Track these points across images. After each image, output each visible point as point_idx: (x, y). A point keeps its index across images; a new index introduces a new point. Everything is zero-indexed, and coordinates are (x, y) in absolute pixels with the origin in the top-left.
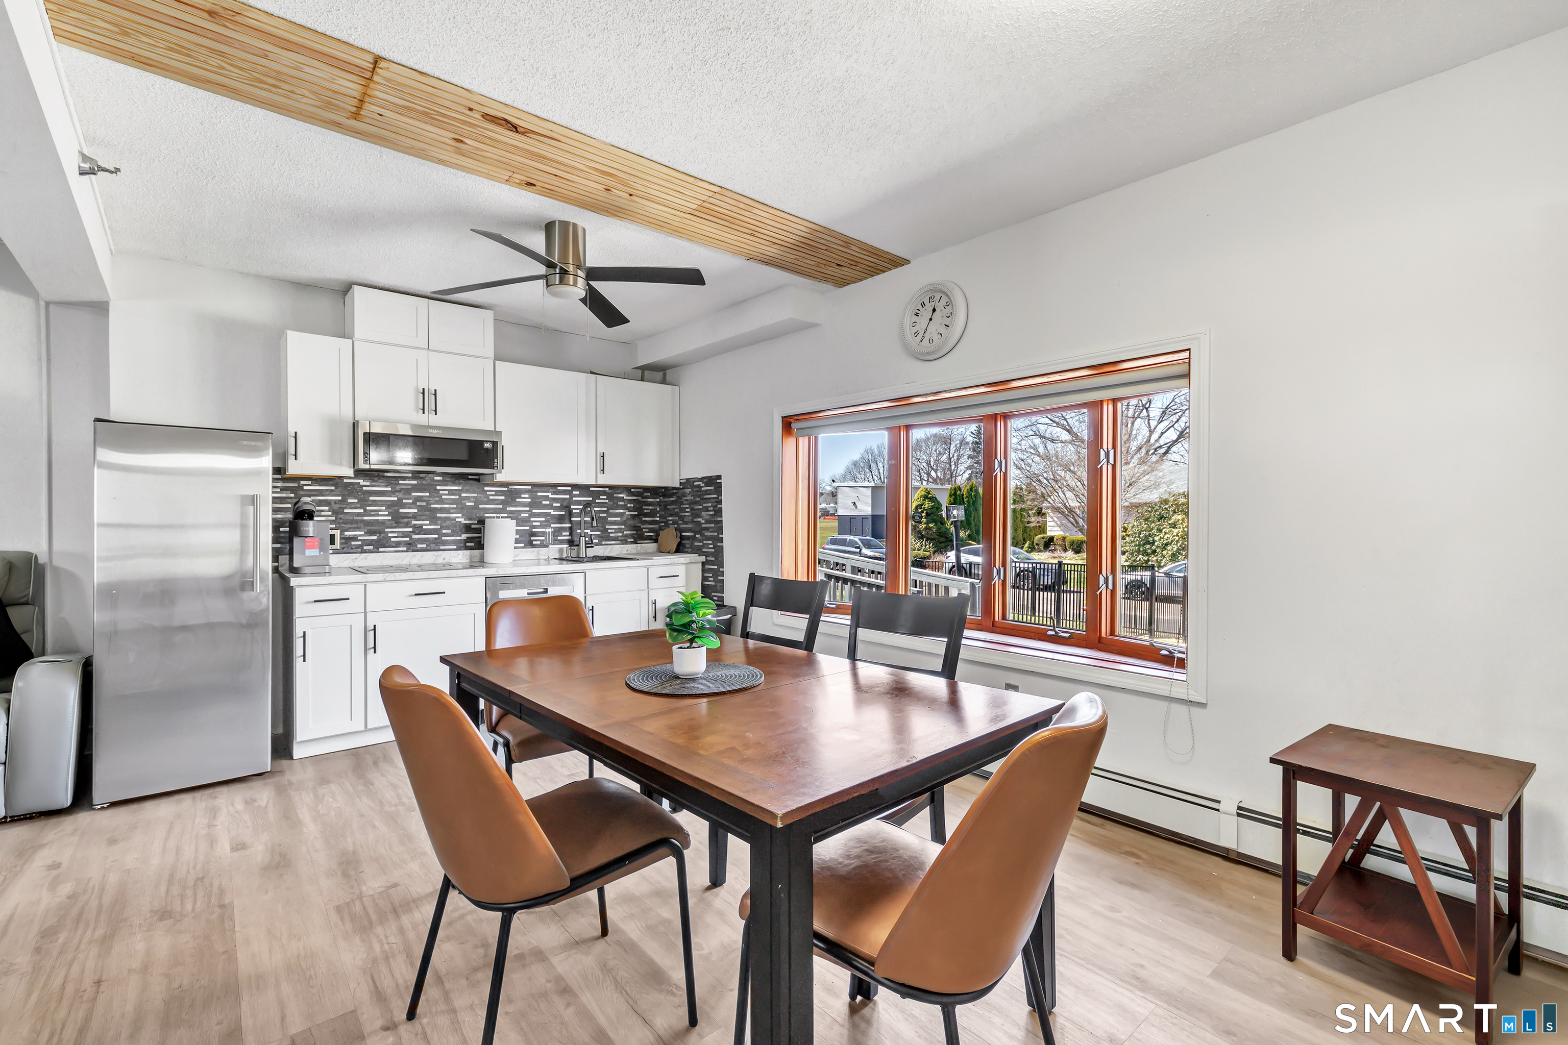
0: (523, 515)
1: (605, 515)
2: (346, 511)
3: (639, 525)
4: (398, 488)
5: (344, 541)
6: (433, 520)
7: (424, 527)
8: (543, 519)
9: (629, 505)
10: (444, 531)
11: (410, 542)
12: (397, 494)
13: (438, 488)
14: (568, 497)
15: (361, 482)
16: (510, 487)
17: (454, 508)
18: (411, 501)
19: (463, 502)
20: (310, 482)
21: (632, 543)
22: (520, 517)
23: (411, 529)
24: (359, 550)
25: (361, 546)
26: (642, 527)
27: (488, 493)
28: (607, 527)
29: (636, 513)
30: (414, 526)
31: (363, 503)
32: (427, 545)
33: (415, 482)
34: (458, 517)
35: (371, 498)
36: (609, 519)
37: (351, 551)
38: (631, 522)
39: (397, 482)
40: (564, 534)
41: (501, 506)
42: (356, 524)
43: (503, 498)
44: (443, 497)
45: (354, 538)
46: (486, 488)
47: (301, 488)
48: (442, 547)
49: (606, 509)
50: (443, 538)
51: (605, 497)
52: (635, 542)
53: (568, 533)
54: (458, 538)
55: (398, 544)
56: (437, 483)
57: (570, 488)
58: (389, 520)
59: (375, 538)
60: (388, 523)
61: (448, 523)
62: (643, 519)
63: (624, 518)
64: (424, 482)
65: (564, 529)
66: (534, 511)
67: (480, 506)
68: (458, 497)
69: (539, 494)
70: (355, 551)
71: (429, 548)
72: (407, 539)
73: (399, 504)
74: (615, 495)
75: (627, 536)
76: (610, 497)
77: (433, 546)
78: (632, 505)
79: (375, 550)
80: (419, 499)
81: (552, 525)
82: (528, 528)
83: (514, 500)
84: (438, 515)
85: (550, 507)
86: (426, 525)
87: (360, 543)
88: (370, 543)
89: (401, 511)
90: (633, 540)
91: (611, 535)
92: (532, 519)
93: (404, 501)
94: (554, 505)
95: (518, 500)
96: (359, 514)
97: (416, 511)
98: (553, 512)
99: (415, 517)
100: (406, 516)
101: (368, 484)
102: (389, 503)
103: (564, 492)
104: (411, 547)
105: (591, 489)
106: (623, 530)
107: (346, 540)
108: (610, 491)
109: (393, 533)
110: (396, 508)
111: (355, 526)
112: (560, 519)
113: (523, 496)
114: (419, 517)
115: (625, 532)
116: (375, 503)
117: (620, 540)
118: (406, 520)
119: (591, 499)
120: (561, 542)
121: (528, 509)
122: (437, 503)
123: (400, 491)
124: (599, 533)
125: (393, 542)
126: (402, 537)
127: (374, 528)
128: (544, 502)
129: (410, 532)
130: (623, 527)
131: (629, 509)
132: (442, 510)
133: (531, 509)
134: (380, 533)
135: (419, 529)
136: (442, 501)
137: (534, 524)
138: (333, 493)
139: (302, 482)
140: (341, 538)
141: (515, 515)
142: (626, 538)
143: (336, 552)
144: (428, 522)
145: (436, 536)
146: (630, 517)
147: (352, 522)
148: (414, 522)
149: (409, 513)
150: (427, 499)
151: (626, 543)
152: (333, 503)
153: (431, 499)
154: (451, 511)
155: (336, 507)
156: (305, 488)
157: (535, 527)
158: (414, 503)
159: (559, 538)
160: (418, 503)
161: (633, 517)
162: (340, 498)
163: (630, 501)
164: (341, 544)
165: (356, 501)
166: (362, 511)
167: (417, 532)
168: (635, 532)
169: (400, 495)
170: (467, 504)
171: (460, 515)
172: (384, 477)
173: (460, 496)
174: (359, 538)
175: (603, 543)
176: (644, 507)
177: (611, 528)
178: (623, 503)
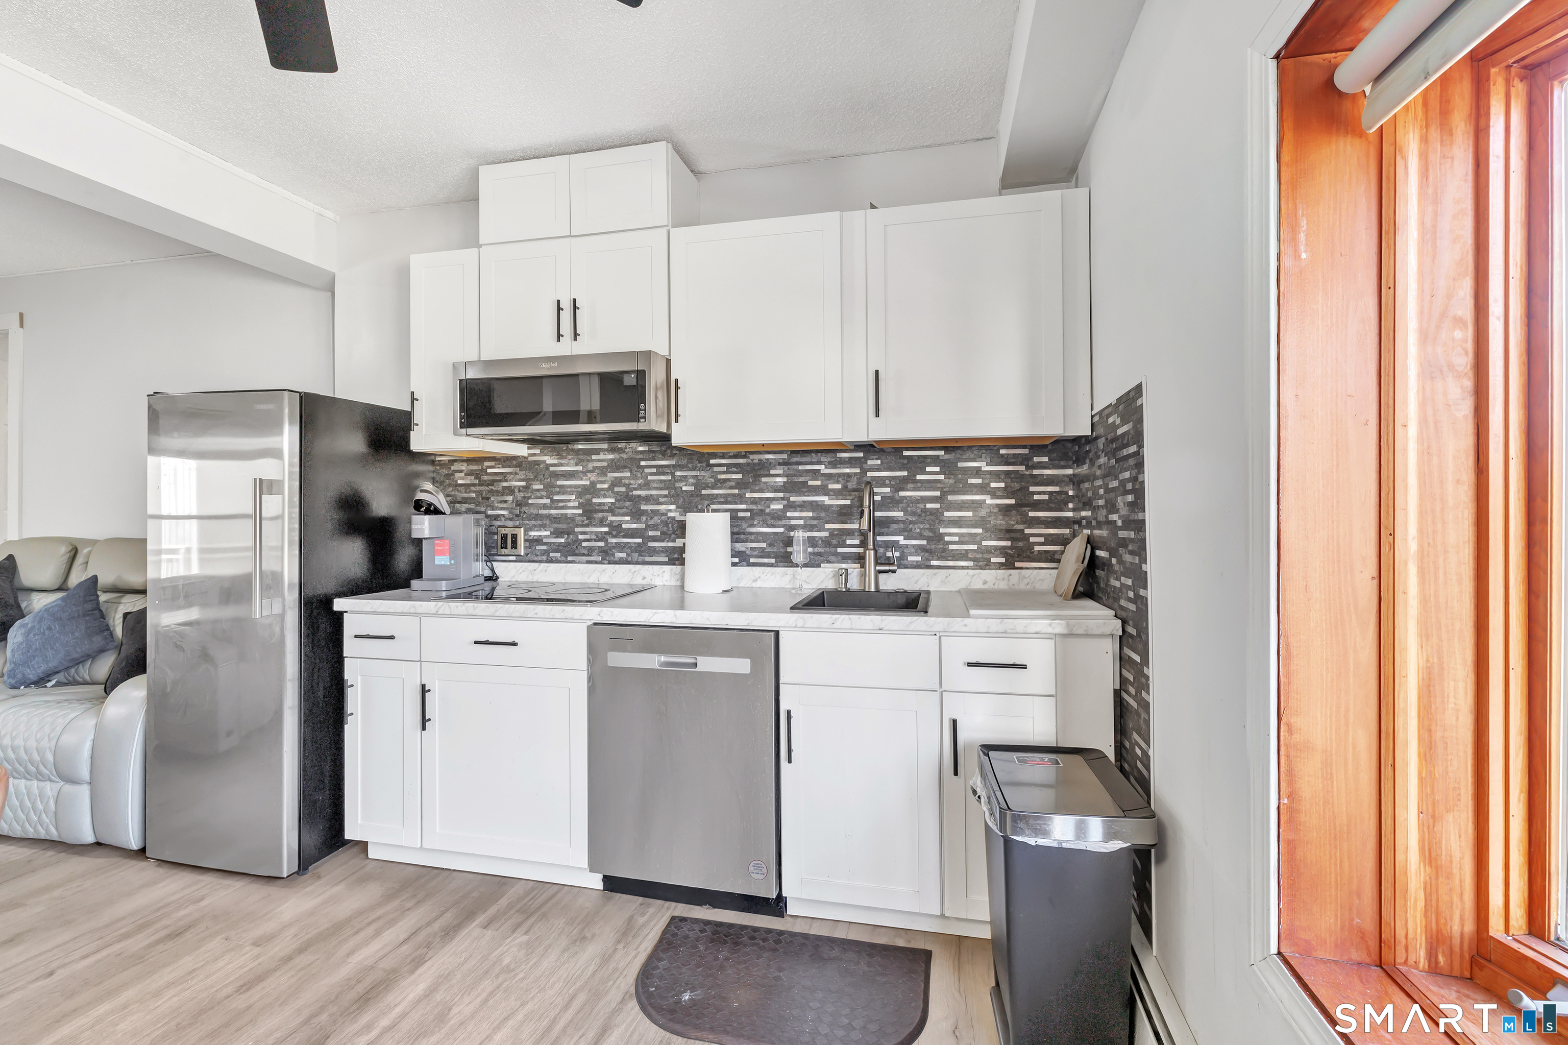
0: (772, 507)
1: (937, 506)
2: (530, 501)
3: (1020, 527)
4: (590, 466)
5: (527, 544)
6: (637, 515)
7: (624, 526)
8: (811, 514)
9: (993, 485)
10: (651, 533)
11: (606, 548)
12: (589, 475)
13: (643, 463)
14: (858, 471)
15: (549, 460)
16: (751, 457)
17: (665, 496)
18: (606, 486)
19: (677, 485)
20: (493, 464)
21: (1001, 566)
22: (767, 510)
23: (606, 529)
24: (544, 558)
25: (546, 553)
26: (1027, 531)
27: (716, 469)
28: (942, 530)
29: (1012, 501)
30: (610, 525)
31: (550, 490)
32: (628, 555)
33: (611, 456)
34: (670, 511)
35: (559, 483)
36: (947, 514)
37: (536, 558)
38: (1000, 522)
39: (589, 458)
40: (848, 542)
41: (736, 491)
42: (541, 521)
43: (740, 476)
44: (650, 478)
45: (538, 541)
46: (712, 462)
47: (484, 471)
48: (648, 559)
49: (938, 493)
50: (651, 544)
51: (937, 469)
52: (1009, 565)
53: (857, 542)
54: (671, 544)
55: (590, 551)
56: (641, 456)
57: (862, 453)
58: (580, 515)
59: (563, 540)
60: (578, 519)
61: (656, 520)
62: (1031, 514)
63: (983, 513)
64: (624, 456)
65: (850, 533)
66: (792, 499)
67: (704, 492)
68: (670, 478)
69: (801, 467)
70: (540, 558)
71: (630, 559)
72: (602, 544)
73: (591, 490)
74: (960, 465)
75: (989, 550)
76: (948, 468)
77: (635, 556)
78: (1002, 485)
79: (563, 558)
80: (617, 482)
81: (827, 526)
82: (781, 530)
83: (757, 477)
84: (643, 507)
85: (823, 490)
86: (628, 523)
87: (545, 547)
88: (557, 548)
89: (594, 500)
90: (1003, 560)
91: (951, 547)
92: (789, 514)
93: (599, 486)
94: (831, 486)
95: (764, 480)
96: (545, 506)
97: (613, 500)
98: (826, 500)
99: (612, 510)
100: (600, 508)
101: (555, 462)
102: (580, 490)
103: (851, 462)
104: (607, 556)
105: (906, 453)
106: (978, 539)
107: (532, 542)
108: (947, 457)
109: (586, 534)
110: (588, 497)
111: (540, 522)
112: (844, 514)
113: (772, 472)
114: (617, 511)
115: (984, 543)
116: (563, 490)
117: (971, 560)
118: (600, 515)
119: (905, 473)
120: (845, 558)
121: (781, 495)
122: (640, 487)
123: (592, 471)
124: (924, 542)
125: (585, 547)
126: (595, 540)
127: (564, 526)
128: (810, 483)
129: (606, 533)
130: (980, 531)
131: (994, 494)
132: (648, 499)
133: (787, 495)
134: (568, 534)
135: (616, 530)
136: (647, 485)
137: (793, 522)
138: (518, 477)
139: (486, 464)
140: (525, 540)
141: (760, 507)
142: (986, 556)
143: (520, 559)
144: (628, 518)
145: (639, 540)
146: (996, 510)
147: (537, 517)
148: (611, 518)
149: (604, 504)
150: (627, 482)
151: (987, 565)
152: (516, 491)
153: (632, 482)
154: (661, 500)
155: (519, 496)
156: (489, 471)
157: (792, 528)
158: (611, 488)
159: (840, 550)
160: (616, 489)
161: (1006, 509)
162: (523, 484)
163: (997, 476)
164: (525, 548)
165: (541, 487)
166: (548, 501)
167: (614, 533)
168: (1008, 543)
169: (593, 477)
170: (684, 488)
171: (673, 507)
172: (572, 450)
173: (673, 474)
174: (545, 540)
175: (934, 563)
176: (1032, 489)
177: (951, 533)
178: (979, 481)
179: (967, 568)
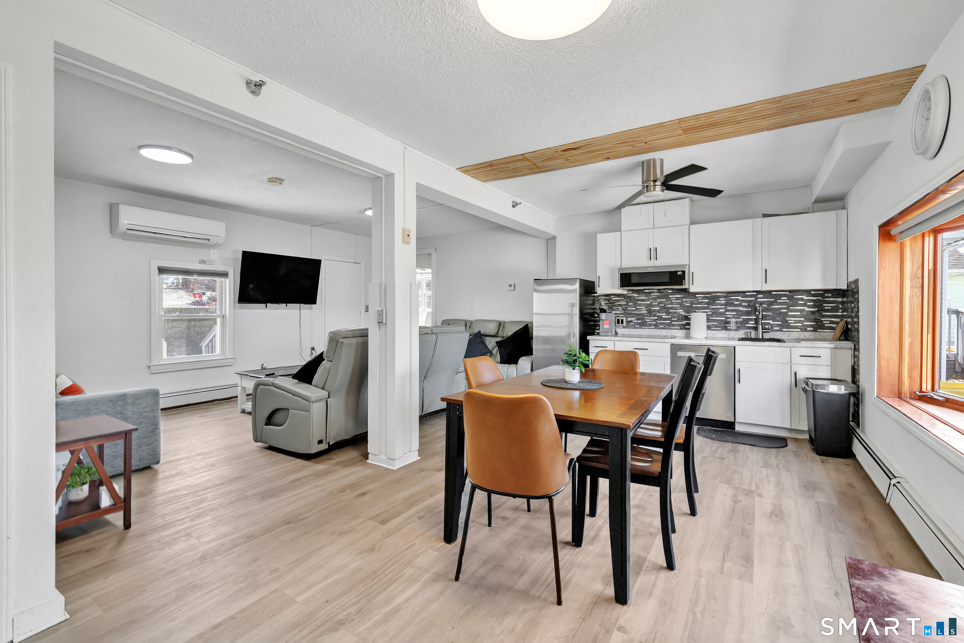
0: (720, 311)
1: (786, 311)
2: (628, 309)
3: (820, 318)
4: (650, 298)
5: (627, 323)
6: (668, 313)
7: (663, 317)
8: (735, 313)
9: (808, 304)
10: (673, 319)
11: (656, 324)
12: (650, 300)
13: (670, 296)
14: (754, 299)
15: (635, 295)
16: (712, 294)
17: (679, 307)
18: (656, 304)
19: (684, 304)
20: (614, 296)
21: (811, 331)
22: (718, 312)
23: (656, 318)
24: (633, 327)
25: (634, 325)
26: (822, 319)
27: (698, 298)
28: (787, 319)
29: (817, 309)
30: (658, 316)
31: (635, 305)
32: (664, 326)
33: (658, 294)
34: (681, 312)
35: (638, 303)
36: (789, 313)
37: (630, 327)
38: (812, 317)
39: (650, 295)
40: (750, 323)
41: (706, 306)
42: (631, 315)
43: (708, 301)
44: (673, 301)
45: (631, 321)
46: (697, 296)
47: (611, 299)
48: (672, 328)
49: (786, 307)
50: (673, 323)
51: (786, 298)
52: (815, 330)
53: (753, 323)
54: (681, 323)
55: (650, 325)
56: (670, 294)
57: (755, 293)
58: (646, 313)
59: (640, 321)
60: (646, 314)
61: (675, 315)
62: (824, 313)
63: (804, 313)
64: (663, 294)
65: (751, 320)
66: (728, 308)
67: (694, 306)
68: (681, 301)
69: (731, 298)
70: (631, 327)
71: (665, 328)
72: (655, 323)
73: (651, 305)
74: (795, 297)
75: (807, 326)
76: (789, 298)
77: (667, 327)
78: (812, 304)
79: (640, 327)
80: (661, 302)
81: (741, 317)
82: (724, 318)
83: (714, 301)
84: (670, 311)
85: (740, 305)
86: (664, 316)
87: (633, 324)
88: (638, 324)
89: (652, 309)
90: (812, 329)
91: (791, 324)
92: (726, 313)
93: (653, 304)
94: (743, 304)
95: (717, 302)
96: (633, 310)
97: (659, 308)
98: (741, 309)
99: (658, 311)
100: (654, 311)
101: (637, 296)
102: (646, 305)
103: (751, 296)
104: (656, 326)
105: (773, 293)
106: (802, 322)
107: (628, 322)
108: (790, 294)
109: (648, 319)
110: (650, 307)
111: (632, 316)
112: (748, 313)
113: (720, 299)
114: (660, 312)
115: (804, 323)
116: (640, 305)
117: (799, 329)
118: (654, 313)
119: (773, 300)
120: (749, 328)
121: (724, 307)
122: (669, 304)
123: (651, 299)
124: (781, 323)
125: (648, 324)
126: (652, 322)
127: (640, 317)
128: (735, 303)
129: (656, 319)
130: (803, 319)
131: (809, 307)
132: (672, 308)
133: (726, 307)
134: (642, 319)
135: (660, 318)
136: (672, 303)
137: (728, 316)
138: (623, 301)
139: (612, 296)
140: (626, 321)
141: (715, 311)
142: (805, 328)
143: (624, 327)
144: (665, 314)
145: (669, 321)
146: (810, 313)
147: (631, 314)
148: (658, 314)
149: (655, 309)
150: (664, 303)
151: (806, 330)
152: (623, 305)
153: (666, 302)
154: (677, 308)
155: (624, 307)
156: (613, 299)
157: (729, 318)
158: (658, 305)
159: (746, 325)
160: (660, 305)
161: (813, 313)
162: (626, 303)
163: (810, 301)
164: (626, 324)
165: (632, 304)
166: (635, 309)
167: (659, 319)
168: (815, 323)
169: (651, 301)
170: (686, 305)
171: (682, 311)
172: (644, 292)
174: (633, 321)
175: (784, 330)
176: (824, 305)
177: (791, 320)
178: (803, 302)
179: (798, 331)
